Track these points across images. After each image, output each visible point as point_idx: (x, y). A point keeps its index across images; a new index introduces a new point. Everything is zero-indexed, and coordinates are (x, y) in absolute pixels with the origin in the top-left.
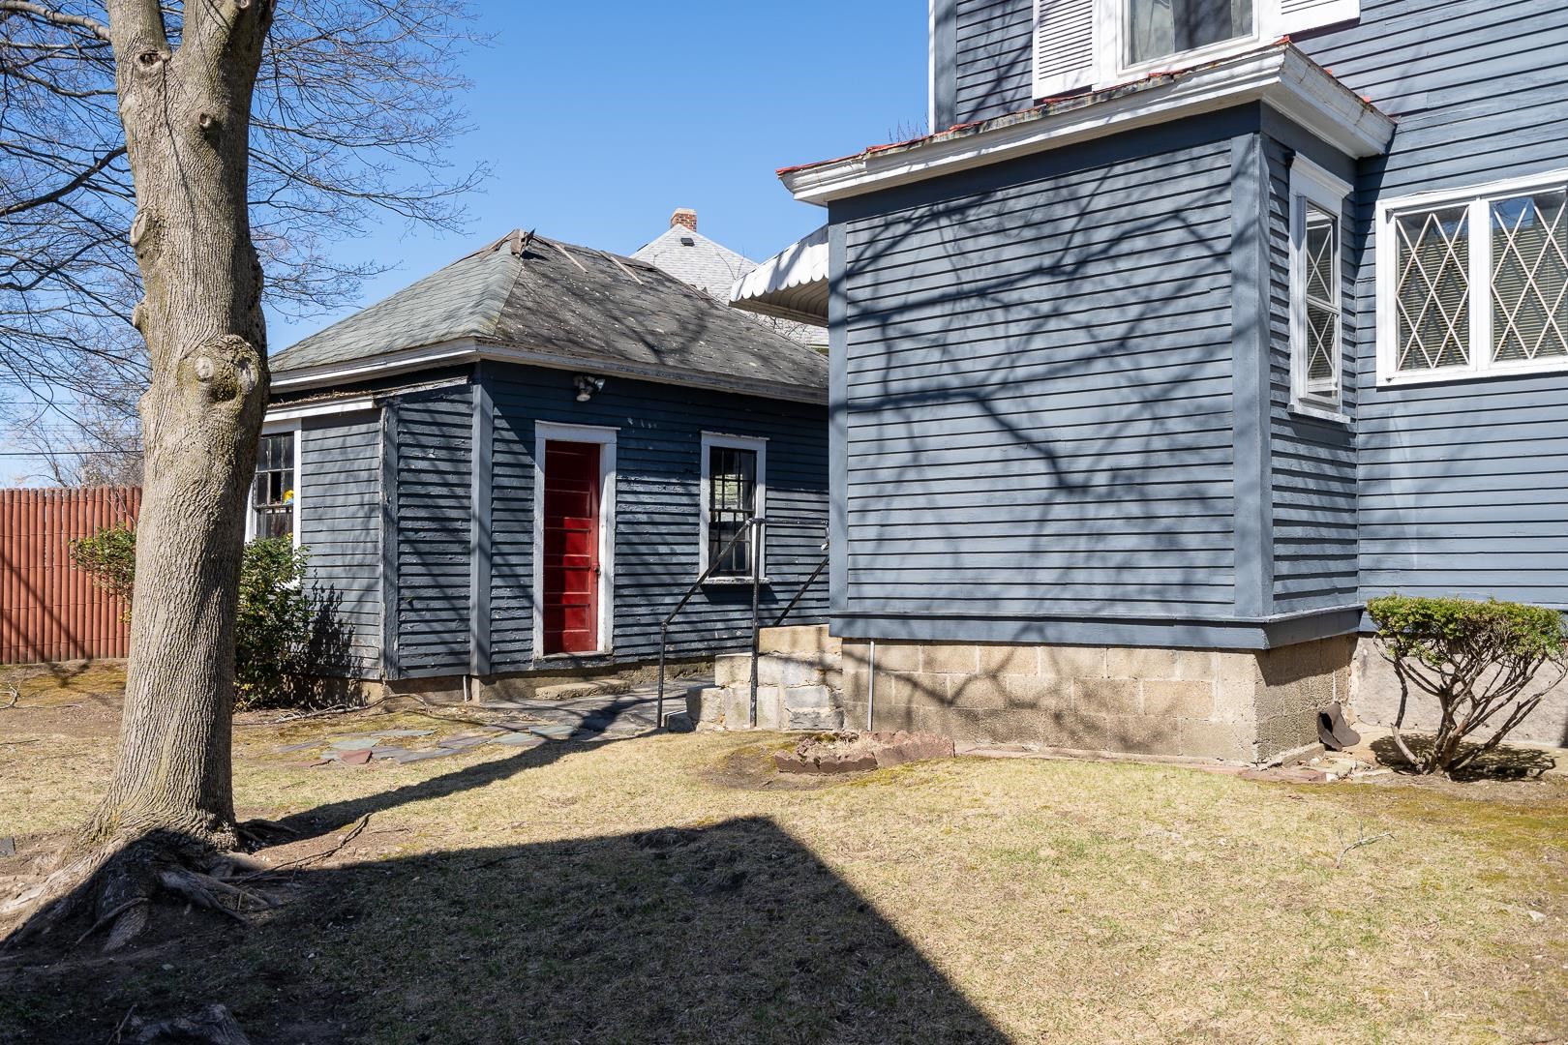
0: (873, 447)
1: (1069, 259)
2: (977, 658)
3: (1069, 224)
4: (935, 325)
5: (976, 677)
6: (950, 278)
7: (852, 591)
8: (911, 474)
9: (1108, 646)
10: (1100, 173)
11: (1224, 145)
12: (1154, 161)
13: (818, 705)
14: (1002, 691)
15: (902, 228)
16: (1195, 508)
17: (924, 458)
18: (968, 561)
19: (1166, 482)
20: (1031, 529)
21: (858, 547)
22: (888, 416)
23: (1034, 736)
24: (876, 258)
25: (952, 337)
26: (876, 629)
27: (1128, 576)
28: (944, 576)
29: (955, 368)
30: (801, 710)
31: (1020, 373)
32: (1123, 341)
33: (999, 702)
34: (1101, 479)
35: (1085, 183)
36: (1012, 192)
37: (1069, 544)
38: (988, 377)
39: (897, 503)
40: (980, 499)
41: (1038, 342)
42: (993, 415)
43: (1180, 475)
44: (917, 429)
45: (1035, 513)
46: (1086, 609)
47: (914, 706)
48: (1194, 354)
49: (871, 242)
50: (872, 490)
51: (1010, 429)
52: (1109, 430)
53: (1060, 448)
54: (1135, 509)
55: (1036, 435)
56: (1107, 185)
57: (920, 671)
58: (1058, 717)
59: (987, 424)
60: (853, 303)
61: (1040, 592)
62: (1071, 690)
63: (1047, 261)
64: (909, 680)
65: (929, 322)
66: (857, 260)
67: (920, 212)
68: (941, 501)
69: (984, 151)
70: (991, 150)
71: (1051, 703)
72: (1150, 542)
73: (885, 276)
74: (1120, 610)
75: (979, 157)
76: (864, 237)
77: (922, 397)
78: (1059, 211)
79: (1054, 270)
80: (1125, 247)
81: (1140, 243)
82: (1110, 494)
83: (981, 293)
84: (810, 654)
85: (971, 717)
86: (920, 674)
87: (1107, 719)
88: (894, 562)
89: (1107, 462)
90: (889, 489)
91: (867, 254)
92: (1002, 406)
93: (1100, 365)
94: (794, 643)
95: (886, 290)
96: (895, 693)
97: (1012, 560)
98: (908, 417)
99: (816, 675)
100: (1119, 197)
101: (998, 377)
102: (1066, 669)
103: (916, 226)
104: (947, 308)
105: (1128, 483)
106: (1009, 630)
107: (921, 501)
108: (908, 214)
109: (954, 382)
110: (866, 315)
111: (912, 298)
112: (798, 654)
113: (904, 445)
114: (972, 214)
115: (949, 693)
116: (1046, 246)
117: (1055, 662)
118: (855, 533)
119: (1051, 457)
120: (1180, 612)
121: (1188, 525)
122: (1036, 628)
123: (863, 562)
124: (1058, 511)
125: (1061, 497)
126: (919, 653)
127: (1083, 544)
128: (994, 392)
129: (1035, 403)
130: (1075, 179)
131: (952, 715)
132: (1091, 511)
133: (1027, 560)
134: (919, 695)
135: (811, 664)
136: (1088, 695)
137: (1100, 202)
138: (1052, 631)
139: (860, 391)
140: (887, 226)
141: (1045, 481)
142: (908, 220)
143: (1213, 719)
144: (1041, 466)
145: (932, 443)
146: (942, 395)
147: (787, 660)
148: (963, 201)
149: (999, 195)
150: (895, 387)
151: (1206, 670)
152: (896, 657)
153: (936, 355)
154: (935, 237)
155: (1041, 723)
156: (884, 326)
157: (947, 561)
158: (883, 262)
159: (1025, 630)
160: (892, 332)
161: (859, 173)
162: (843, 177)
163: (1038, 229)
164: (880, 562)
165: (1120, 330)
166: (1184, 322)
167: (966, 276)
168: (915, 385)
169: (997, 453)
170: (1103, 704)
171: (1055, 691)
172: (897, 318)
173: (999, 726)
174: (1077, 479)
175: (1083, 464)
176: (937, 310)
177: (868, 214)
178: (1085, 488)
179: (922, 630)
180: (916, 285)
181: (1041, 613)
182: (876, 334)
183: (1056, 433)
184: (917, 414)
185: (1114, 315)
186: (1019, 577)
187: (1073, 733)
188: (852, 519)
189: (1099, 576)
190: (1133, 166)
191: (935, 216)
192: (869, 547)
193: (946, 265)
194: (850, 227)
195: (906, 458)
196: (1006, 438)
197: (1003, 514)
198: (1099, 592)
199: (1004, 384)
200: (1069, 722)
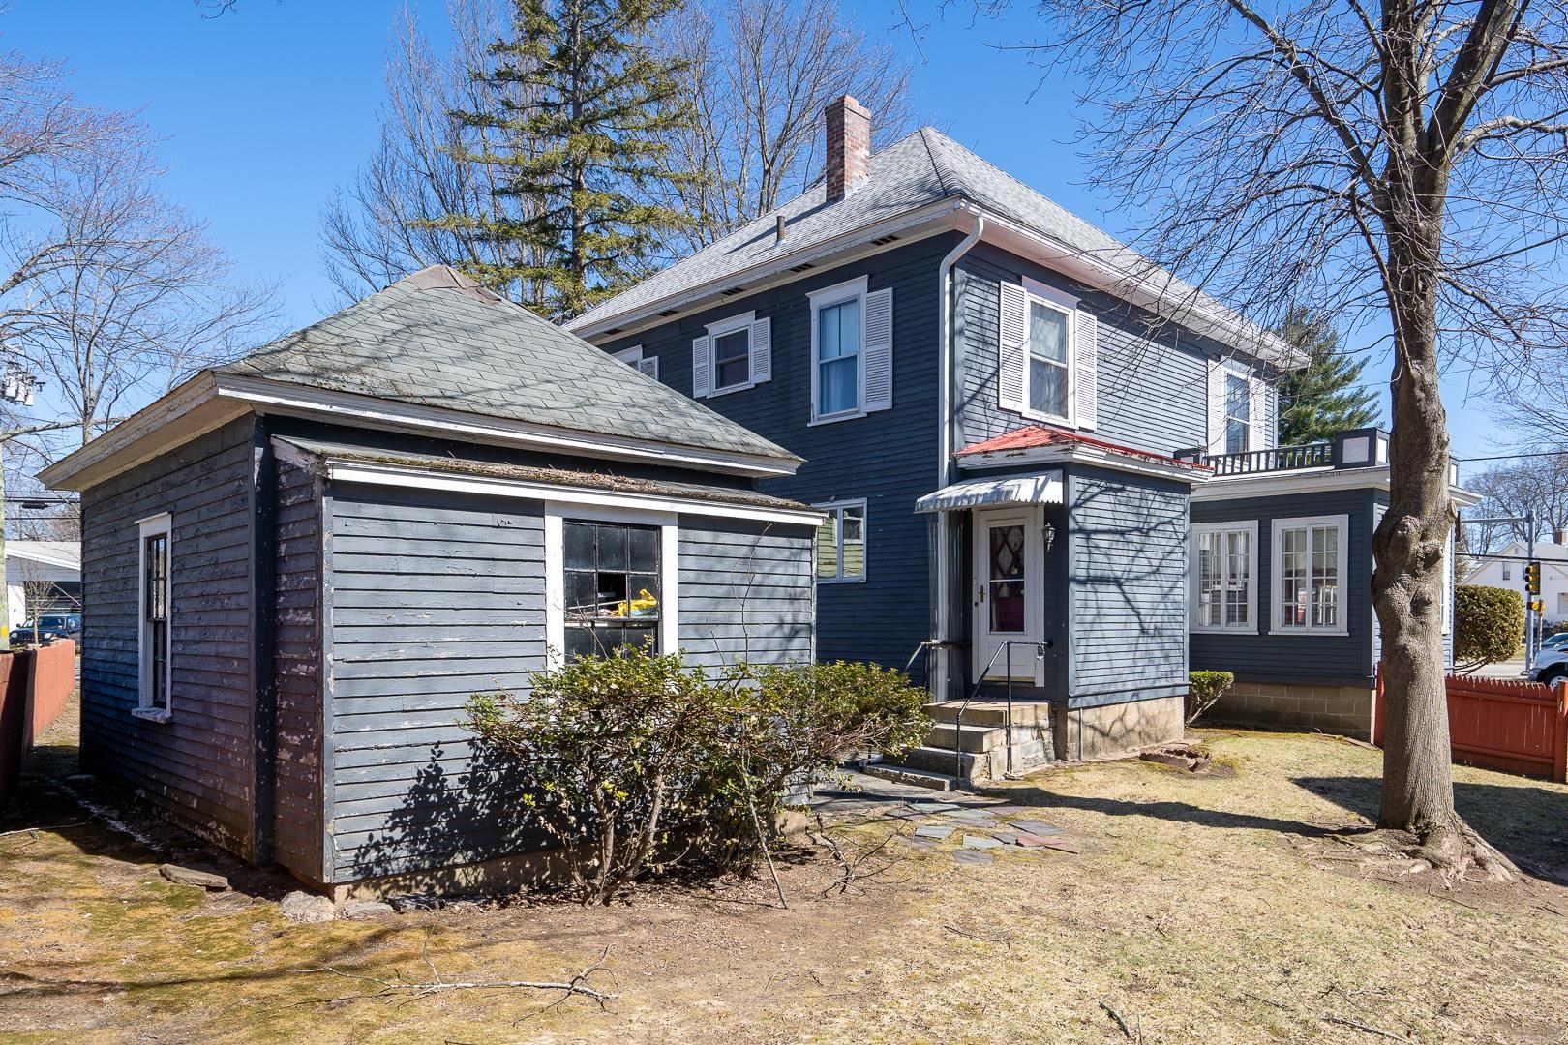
1: (1146, 527)
2: (1116, 711)
3: (1146, 511)
4: (1106, 544)
5: (1115, 721)
6: (1110, 522)
7: (1077, 682)
8: (1097, 620)
9: (1153, 699)
10: (1154, 492)
11: (1182, 496)
13: (1037, 751)
14: (1124, 726)
15: (1096, 489)
16: (1173, 640)
17: (1102, 612)
18: (1115, 664)
19: (1167, 629)
20: (1133, 649)
21: (1078, 658)
22: (1089, 587)
23: (1135, 743)
24: (1086, 501)
25: (1113, 552)
26: (1085, 702)
27: (1159, 669)
28: (1108, 672)
29: (1112, 567)
30: (1029, 756)
31: (1131, 575)
32: (1158, 567)
33: (1124, 731)
34: (1152, 627)
35: (1150, 494)
36: (1133, 489)
38: (1122, 575)
39: (1092, 634)
41: (1136, 561)
42: (1124, 593)
43: (1170, 626)
44: (1100, 596)
45: (1134, 641)
46: (1149, 684)
47: (1093, 740)
48: (1175, 578)
49: (1083, 491)
50: (1084, 627)
51: (1128, 601)
52: (1154, 605)
53: (1142, 612)
55: (1135, 605)
56: (1156, 498)
57: (1096, 722)
58: (1140, 734)
59: (1121, 597)
60: (1076, 522)
62: (1143, 721)
63: (1139, 525)
64: (1093, 727)
65: (1103, 541)
66: (1078, 499)
67: (1102, 484)
68: (1106, 634)
71: (1138, 728)
72: (1163, 654)
73: (1088, 512)
74: (1157, 684)
76: (1081, 487)
77: (1101, 580)
78: (1143, 503)
79: (1142, 530)
80: (1160, 527)
81: (1163, 527)
82: (1154, 633)
83: (1122, 533)
84: (1031, 722)
85: (1115, 740)
87: (1152, 731)
88: (1091, 666)
89: (1153, 619)
90: (1090, 627)
91: (1082, 497)
92: (1125, 589)
93: (1151, 576)
94: (1024, 717)
95: (1089, 520)
96: (1089, 735)
97: (1128, 663)
98: (1096, 589)
99: (1035, 733)
100: (1159, 505)
101: (1125, 575)
102: (1141, 713)
103: (1101, 490)
104: (1110, 536)
105: (1158, 632)
106: (1128, 696)
107: (1100, 634)
108: (1097, 483)
109: (1112, 575)
110: (1081, 530)
111: (1099, 527)
112: (1026, 722)
113: (1094, 604)
114: (1119, 493)
115: (1106, 730)
116: (1140, 518)
117: (1138, 709)
118: (1077, 650)
119: (1138, 615)
120: (1171, 682)
121: (1171, 647)
122: (1136, 695)
123: (1080, 666)
124: (1141, 641)
125: (1142, 634)
126: (1096, 712)
127: (1147, 655)
128: (1124, 582)
129: (1135, 590)
130: (1146, 491)
131: (1108, 740)
132: (1150, 641)
133: (1133, 663)
134: (1095, 734)
135: (1031, 727)
136: (1148, 723)
137: (1154, 505)
138: (1140, 695)
139: (1079, 572)
140: (1090, 485)
141: (1137, 627)
142: (1098, 486)
144: (1136, 619)
145: (1106, 604)
146: (1108, 580)
150: (1092, 573)
151: (1175, 706)
152: (1087, 716)
153: (1106, 559)
154: (1108, 499)
155: (1134, 737)
156: (1088, 539)
157: (1109, 664)
158: (1089, 504)
159: (1133, 695)
160: (1091, 543)
162: (1091, 455)
163: (1138, 509)
164: (1086, 665)
165: (1158, 563)
166: (1172, 564)
167: (1118, 522)
168: (1099, 573)
169: (1124, 612)
170: (1151, 725)
171: (1139, 722)
172: (1092, 536)
173: (1124, 742)
174: (1146, 626)
175: (1147, 619)
176: (1106, 536)
177: (1084, 476)
178: (1148, 630)
179: (1101, 700)
180: (1099, 521)
181: (1138, 687)
182: (1085, 542)
183: (1141, 605)
184: (1100, 588)
185: (1156, 556)
188: (1076, 642)
189: (1152, 669)
191: (1107, 488)
192: (1082, 658)
193: (1110, 514)
194: (1078, 480)
195: (1095, 611)
196: (1127, 605)
198: (1152, 676)
199: (1127, 579)
200: (1143, 735)
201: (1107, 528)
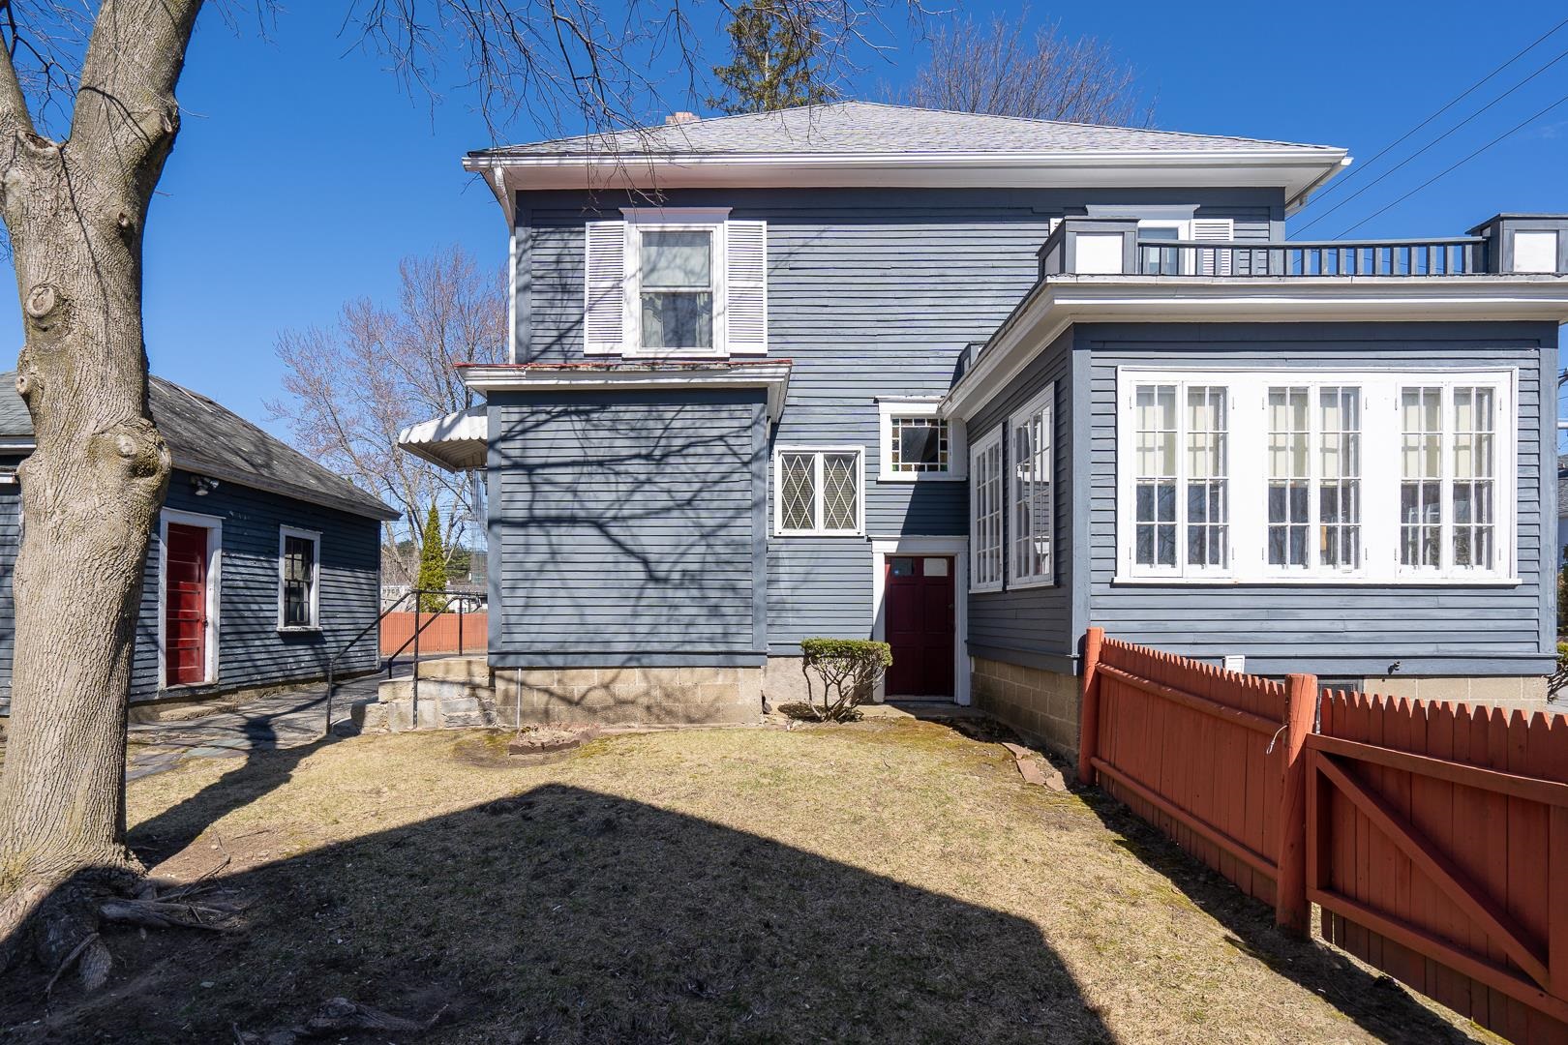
0: (522, 549)
1: (658, 452)
2: (596, 676)
3: (658, 433)
4: (568, 479)
5: (595, 688)
6: (580, 452)
7: (505, 638)
8: (550, 567)
9: (679, 667)
10: (678, 408)
11: (749, 407)
12: (708, 408)
13: (469, 710)
14: (613, 696)
15: (543, 417)
16: (729, 594)
17: (559, 558)
18: (590, 619)
19: (715, 578)
20: (632, 602)
21: (510, 611)
22: (533, 530)
23: (635, 719)
24: (524, 431)
25: (581, 487)
26: (523, 661)
27: (691, 630)
28: (573, 628)
29: (583, 505)
30: (455, 714)
31: (626, 513)
32: (689, 502)
33: (611, 702)
34: (676, 576)
35: (669, 412)
36: (623, 408)
37: (656, 611)
38: (602, 514)
39: (539, 584)
40: (599, 584)
41: (637, 496)
42: (608, 535)
43: (722, 576)
44: (555, 540)
45: (634, 593)
46: (668, 647)
47: (551, 707)
48: (730, 513)
49: (521, 421)
50: (520, 575)
51: (619, 544)
52: (681, 549)
53: (652, 557)
54: (695, 593)
55: (636, 549)
56: (681, 415)
57: (555, 685)
58: (648, 708)
59: (604, 540)
60: (506, 457)
61: (639, 638)
62: (657, 693)
63: (644, 452)
64: (547, 691)
65: (565, 476)
66: (510, 431)
67: (559, 409)
68: (572, 584)
69: (610, 382)
70: (615, 382)
71: (644, 701)
72: (704, 611)
73: (530, 444)
74: (688, 648)
75: (606, 384)
76: (516, 417)
77: (558, 521)
78: (651, 424)
79: (648, 457)
80: (691, 450)
81: (700, 450)
82: (681, 584)
83: (600, 464)
84: (462, 678)
85: (592, 711)
86: (555, 687)
87: (679, 707)
88: (538, 620)
89: (679, 567)
90: (533, 575)
91: (518, 428)
92: (614, 531)
93: (676, 513)
94: (447, 672)
95: (532, 453)
96: (538, 700)
97: (620, 620)
98: (548, 532)
99: (467, 691)
100: (688, 423)
101: (610, 513)
102: (654, 682)
103: (554, 417)
104: (577, 469)
105: (691, 579)
106: (619, 659)
107: (558, 584)
108: (549, 409)
109: (582, 514)
110: (516, 466)
111: (552, 460)
112: (451, 678)
113: (545, 549)
114: (595, 416)
115: (576, 697)
116: (643, 442)
117: (646, 677)
118: (508, 602)
119: (645, 562)
120: (722, 648)
121: (726, 602)
122: (636, 658)
123: (513, 619)
124: (648, 593)
125: (651, 585)
126: (556, 674)
127: (665, 611)
128: (608, 522)
129: (635, 531)
130: (661, 408)
131: (577, 711)
132: (670, 593)
133: (630, 620)
134: (554, 700)
135: (463, 684)
136: (668, 696)
137: (676, 424)
138: (645, 660)
139: (511, 513)
140: (533, 413)
141: (642, 576)
142: (549, 413)
143: (739, 703)
144: (640, 567)
145: (565, 549)
146: (573, 521)
147: (443, 682)
148: (588, 408)
149: (613, 408)
150: (537, 513)
151: (736, 679)
152: (536, 678)
153: (569, 496)
154: (568, 425)
155: (639, 712)
156: (530, 474)
157: (576, 620)
158: (530, 435)
159: (630, 660)
160: (536, 479)
161: (520, 378)
162: (507, 377)
163: (637, 432)
164: (526, 620)
165: (688, 496)
166: (724, 495)
167: (590, 452)
168: (553, 513)
169: (610, 558)
170: (677, 700)
171: (647, 694)
172: (540, 471)
173: (611, 715)
174: (662, 575)
175: (665, 567)
176: (569, 470)
177: (520, 404)
178: (666, 580)
179: (558, 661)
180: (553, 452)
181: (639, 650)
182: (525, 479)
183: (649, 549)
184: (554, 531)
185: (685, 487)
186: (625, 629)
187: (658, 717)
188: (504, 593)
189: (675, 629)
190: (696, 408)
191: (566, 413)
192: (518, 611)
193: (576, 443)
194: (504, 410)
195: (546, 557)
196: (617, 550)
197: (615, 593)
198: (675, 638)
199: (615, 518)
200: (655, 710)
201: (569, 459)
